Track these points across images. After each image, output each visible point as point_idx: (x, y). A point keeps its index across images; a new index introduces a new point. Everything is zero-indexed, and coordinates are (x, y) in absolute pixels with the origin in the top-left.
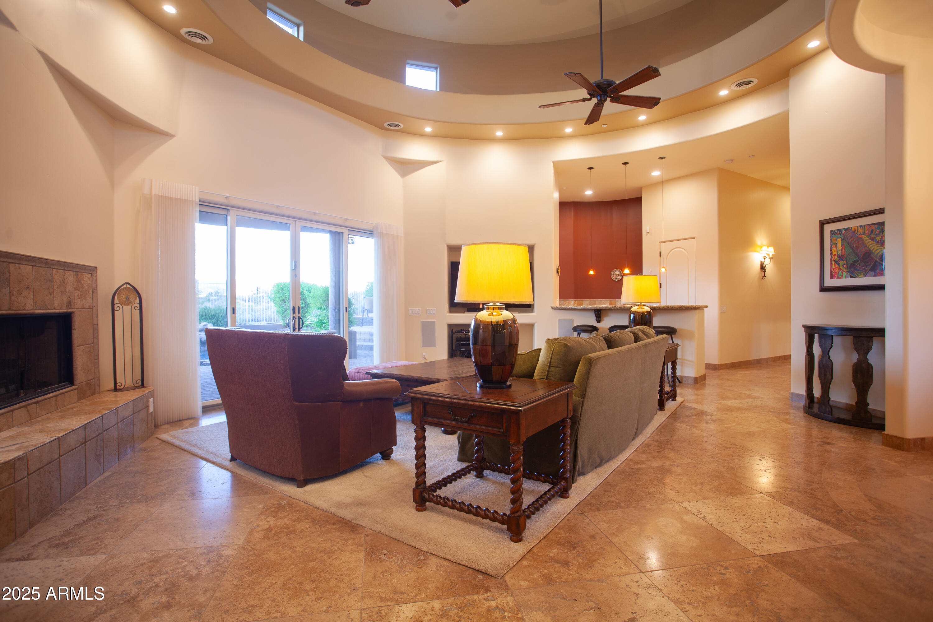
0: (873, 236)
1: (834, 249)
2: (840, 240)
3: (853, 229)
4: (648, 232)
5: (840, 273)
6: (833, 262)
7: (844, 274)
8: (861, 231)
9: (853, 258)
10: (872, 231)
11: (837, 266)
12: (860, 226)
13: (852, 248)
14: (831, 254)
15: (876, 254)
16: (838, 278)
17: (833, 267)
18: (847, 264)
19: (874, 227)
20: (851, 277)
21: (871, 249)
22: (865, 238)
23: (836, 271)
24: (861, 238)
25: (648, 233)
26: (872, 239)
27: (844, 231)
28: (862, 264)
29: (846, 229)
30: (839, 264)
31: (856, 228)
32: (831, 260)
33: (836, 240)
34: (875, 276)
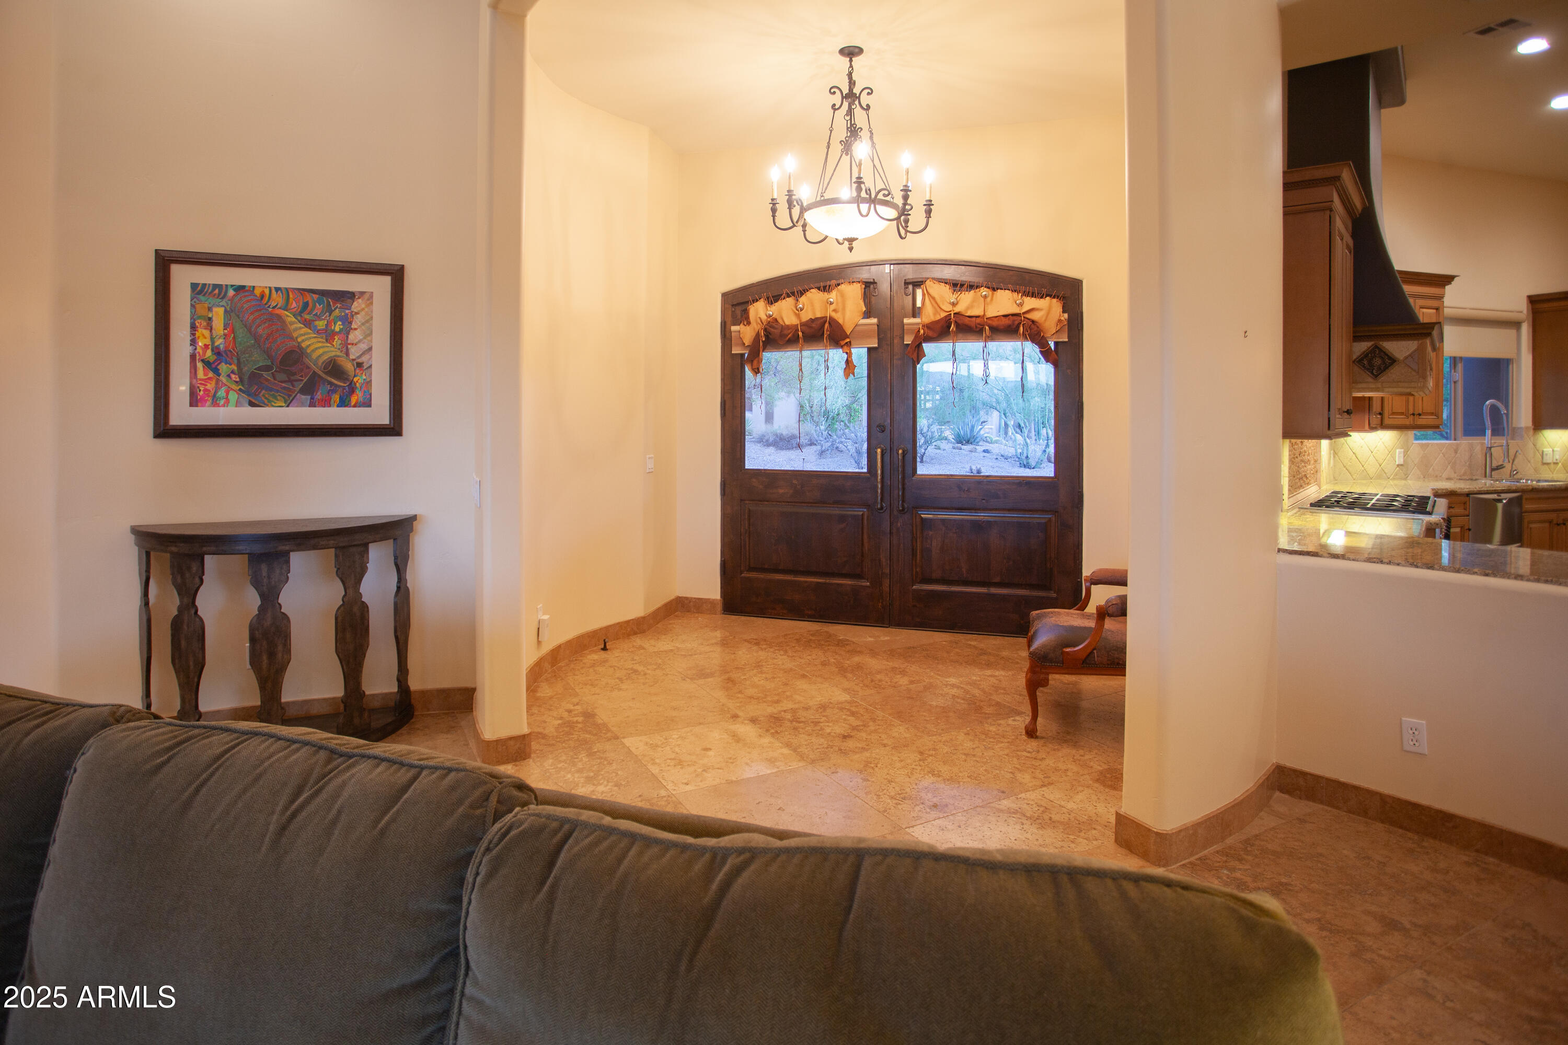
0: (307, 317)
1: (202, 332)
2: (221, 311)
3: (257, 292)
5: (221, 393)
6: (200, 365)
7: (233, 396)
8: (278, 299)
9: (258, 359)
10: (306, 305)
11: (211, 375)
12: (277, 289)
13: (256, 337)
14: (193, 342)
15: (314, 356)
16: (215, 404)
17: (201, 374)
18: (240, 374)
19: (310, 298)
20: (252, 404)
21: (304, 345)
22: (290, 318)
23: (210, 386)
24: (279, 317)
26: (308, 324)
27: (231, 292)
28: (283, 376)
29: (240, 289)
30: (216, 372)
31: (267, 292)
32: (193, 357)
33: (210, 309)
34: (312, 405)
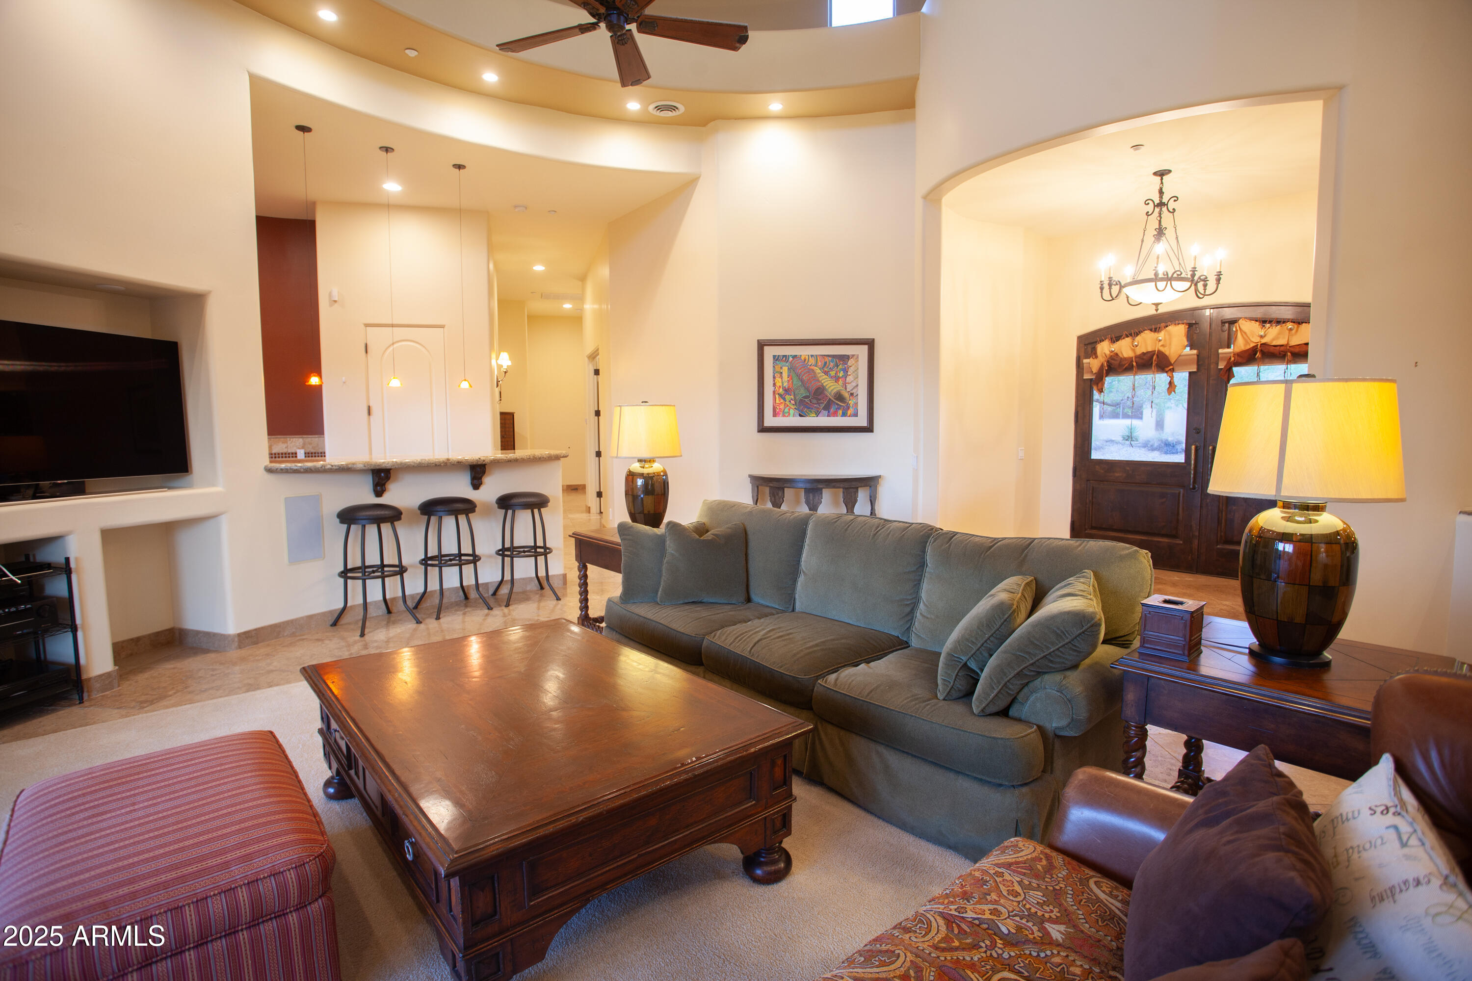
0: (826, 369)
1: (778, 380)
2: (786, 368)
3: (803, 358)
4: (336, 299)
5: (787, 410)
6: (777, 396)
7: (792, 411)
8: (812, 361)
9: (802, 393)
10: (826, 363)
11: (782, 401)
12: (812, 356)
13: (802, 381)
14: (774, 385)
15: (830, 390)
16: (784, 416)
17: (777, 401)
18: (795, 400)
19: (827, 359)
20: (800, 416)
21: (824, 384)
22: (818, 371)
23: (782, 406)
24: (813, 370)
25: (335, 301)
26: (826, 373)
27: (791, 359)
28: (814, 401)
29: (795, 357)
30: (784, 399)
31: (807, 357)
32: (774, 392)
33: (781, 368)
34: (828, 416)
